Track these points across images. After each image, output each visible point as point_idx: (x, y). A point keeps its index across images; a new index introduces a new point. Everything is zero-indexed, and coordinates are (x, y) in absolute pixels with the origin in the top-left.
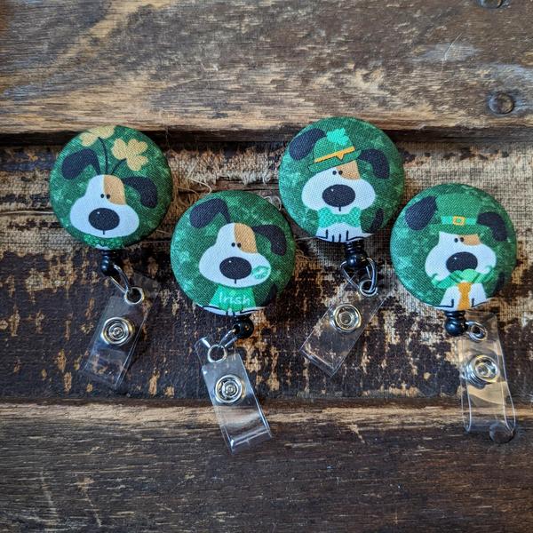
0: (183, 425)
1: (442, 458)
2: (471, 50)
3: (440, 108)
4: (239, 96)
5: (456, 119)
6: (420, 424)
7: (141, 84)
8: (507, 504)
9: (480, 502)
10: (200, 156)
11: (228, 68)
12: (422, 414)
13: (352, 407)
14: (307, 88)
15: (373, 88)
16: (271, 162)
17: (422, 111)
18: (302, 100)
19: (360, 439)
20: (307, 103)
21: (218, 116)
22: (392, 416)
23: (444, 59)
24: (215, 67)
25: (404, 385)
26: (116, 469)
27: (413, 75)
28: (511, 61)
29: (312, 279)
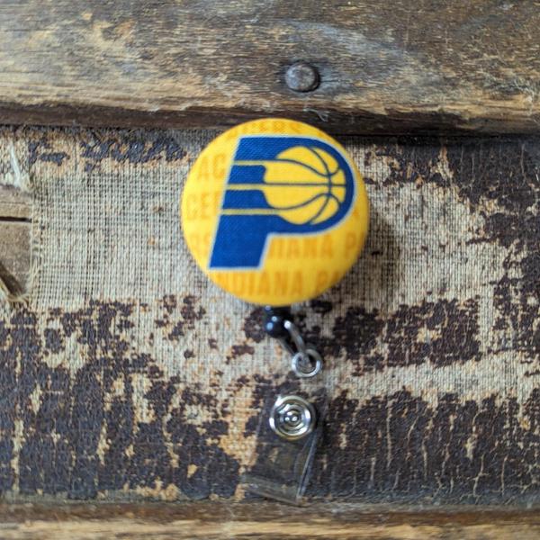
3: (213, 81)
5: (237, 97)
15: (117, 47)
17: (187, 83)
18: (10, 62)
25: (159, 483)
27: (177, 31)
28: (320, 18)
29: (31, 327)
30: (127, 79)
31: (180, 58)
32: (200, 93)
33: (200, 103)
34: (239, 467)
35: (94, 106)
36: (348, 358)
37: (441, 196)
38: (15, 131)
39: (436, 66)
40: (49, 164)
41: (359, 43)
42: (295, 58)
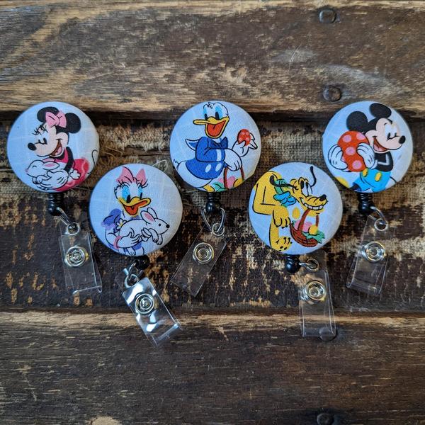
0: (97, 327)
1: (284, 351)
2: (311, 54)
3: (287, 97)
4: (140, 86)
5: (300, 105)
6: (269, 327)
7: (69, 76)
8: (331, 385)
9: (311, 384)
10: (113, 130)
11: (133, 66)
12: (270, 320)
13: (220, 314)
14: (190, 81)
15: (239, 81)
16: (165, 135)
17: (274, 98)
18: (186, 90)
19: (225, 338)
20: (190, 92)
21: (125, 101)
22: (249, 321)
23: (291, 61)
24: (123, 65)
25: (260, 299)
26: (47, 359)
27: (268, 72)
28: (340, 63)
39: (401, 86)
42: (328, 84)
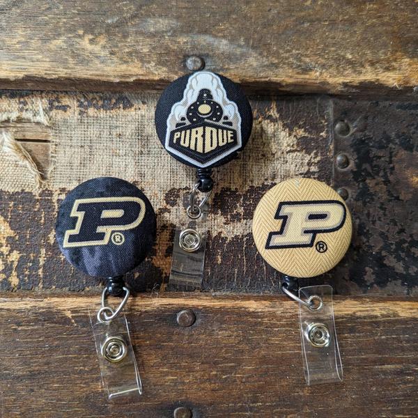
3: (147, 66)
8: (189, 375)
9: (167, 374)
13: (68, 297)
14: (45, 48)
19: (72, 323)
20: (44, 59)
27: (129, 40)
29: (49, 198)
30: (102, 65)
31: (130, 54)
32: (141, 72)
33: (141, 77)
34: (162, 273)
35: (85, 79)
36: (222, 214)
37: (272, 127)
38: (41, 94)
39: (267, 57)
40: (60, 111)
41: (226, 45)
42: (192, 53)
